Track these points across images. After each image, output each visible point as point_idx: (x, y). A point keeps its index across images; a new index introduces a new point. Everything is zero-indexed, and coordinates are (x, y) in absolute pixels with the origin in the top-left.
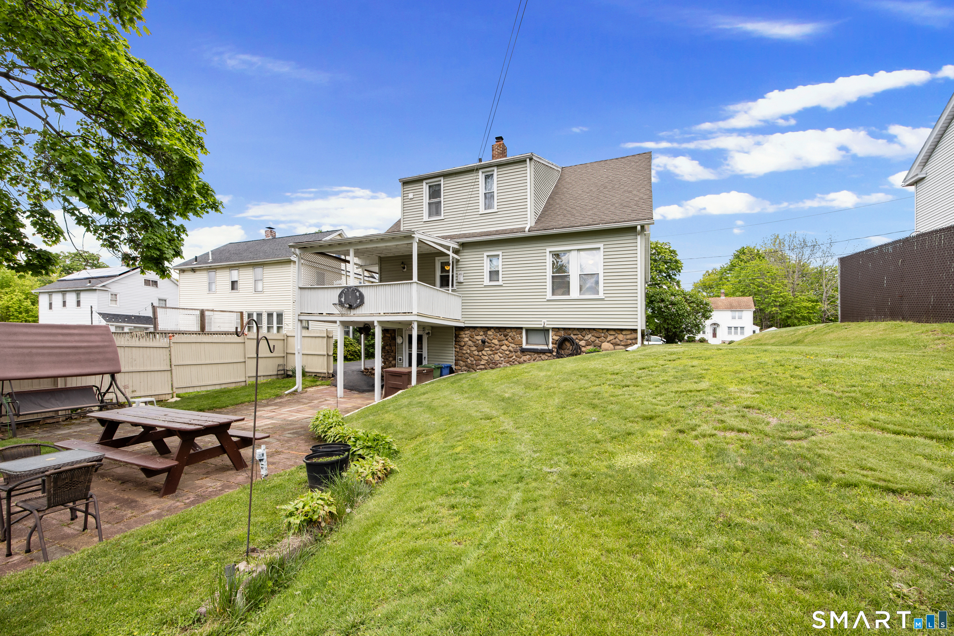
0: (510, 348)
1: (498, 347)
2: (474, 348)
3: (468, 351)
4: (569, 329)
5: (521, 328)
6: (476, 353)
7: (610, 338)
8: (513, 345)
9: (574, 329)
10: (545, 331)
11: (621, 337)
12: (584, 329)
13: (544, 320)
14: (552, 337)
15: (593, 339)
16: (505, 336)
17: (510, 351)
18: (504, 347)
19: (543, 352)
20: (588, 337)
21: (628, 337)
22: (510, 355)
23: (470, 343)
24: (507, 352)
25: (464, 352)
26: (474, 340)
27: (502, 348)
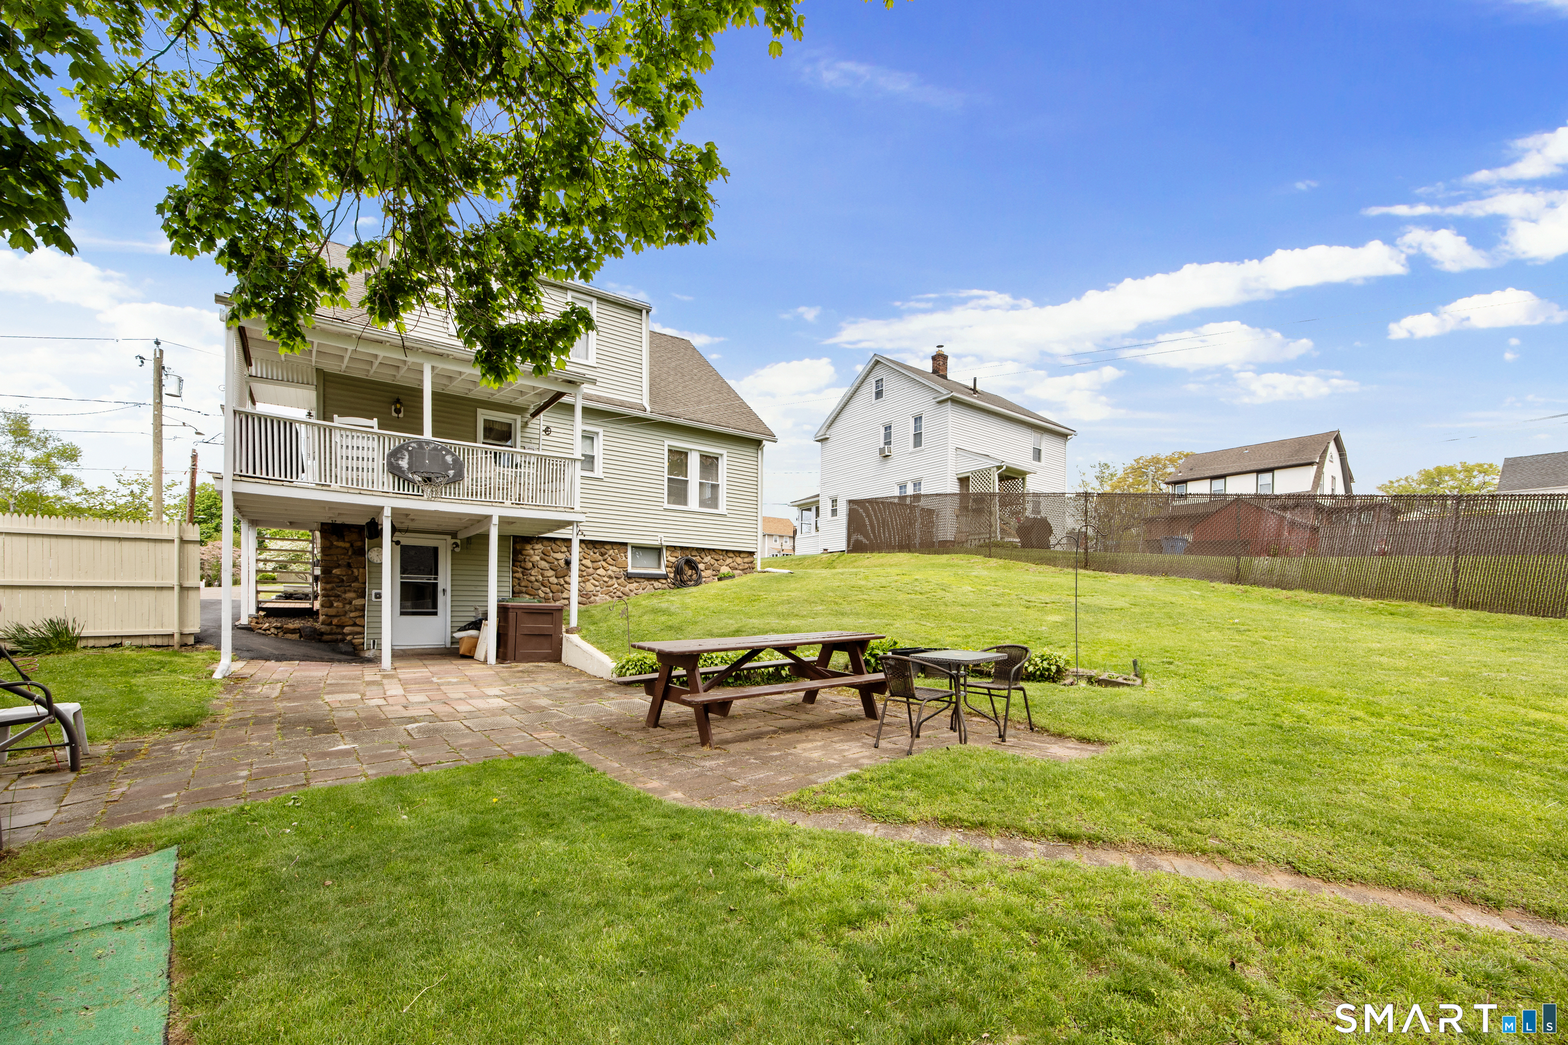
0: (610, 572)
1: (591, 571)
2: (551, 573)
3: (540, 578)
4: (687, 548)
5: (626, 544)
6: (554, 580)
7: (729, 561)
8: (614, 568)
9: (693, 548)
10: (657, 551)
11: (739, 560)
12: (703, 549)
13: (660, 535)
14: (666, 556)
15: (713, 561)
16: (602, 554)
17: (610, 577)
18: (601, 571)
19: (656, 578)
20: (708, 559)
21: (746, 560)
22: (610, 583)
23: (543, 564)
24: (606, 579)
25: (533, 579)
26: (550, 559)
27: (599, 572)
